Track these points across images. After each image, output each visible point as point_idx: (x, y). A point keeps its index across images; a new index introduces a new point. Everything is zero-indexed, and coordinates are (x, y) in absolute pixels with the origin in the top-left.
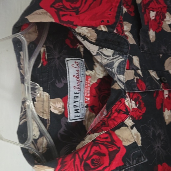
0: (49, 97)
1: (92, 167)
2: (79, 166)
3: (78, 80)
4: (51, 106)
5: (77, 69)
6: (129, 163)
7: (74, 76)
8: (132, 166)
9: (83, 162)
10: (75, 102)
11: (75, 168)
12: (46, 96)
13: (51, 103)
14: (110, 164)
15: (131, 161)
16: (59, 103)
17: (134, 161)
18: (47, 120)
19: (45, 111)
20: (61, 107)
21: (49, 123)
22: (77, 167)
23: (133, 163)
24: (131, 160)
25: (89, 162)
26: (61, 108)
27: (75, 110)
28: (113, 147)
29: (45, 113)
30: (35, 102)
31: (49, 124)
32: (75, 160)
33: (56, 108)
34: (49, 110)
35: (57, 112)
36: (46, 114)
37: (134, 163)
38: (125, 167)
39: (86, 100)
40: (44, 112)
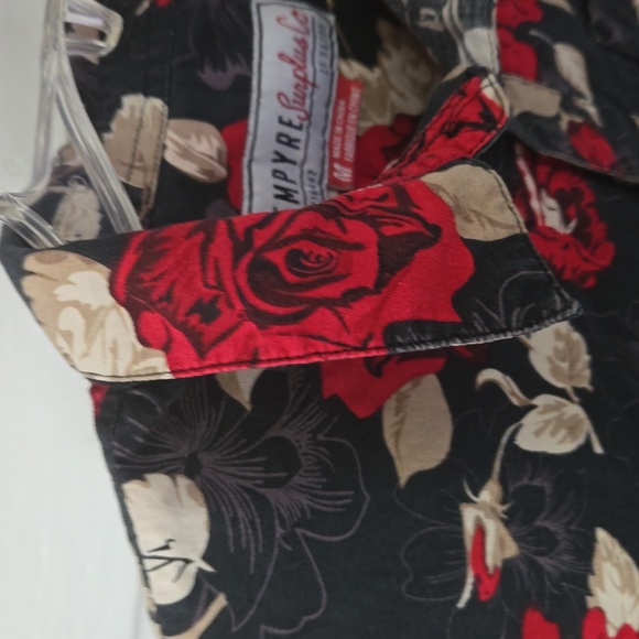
0: (166, 113)
1: (290, 278)
2: (226, 265)
3: (300, 73)
4: (168, 143)
5: (300, 36)
6: (489, 322)
7: (281, 56)
8: (504, 332)
9: (250, 255)
10: (283, 159)
11: (204, 270)
12: (155, 108)
13: (170, 133)
14: (380, 284)
15: (498, 313)
16: (204, 140)
17: (516, 312)
18: (145, 193)
19: (141, 159)
20: (214, 154)
21: (152, 201)
22: (217, 268)
23: (508, 321)
24: (501, 309)
25: (277, 257)
26: (211, 157)
27: (277, 187)
28: (403, 223)
29: (139, 168)
30: (107, 136)
31: (150, 206)
32: (209, 239)
33: (186, 153)
34: (159, 155)
35: (189, 168)
36: (144, 170)
37: (514, 319)
38: (464, 331)
39: (336, 175)
40: (137, 164)
